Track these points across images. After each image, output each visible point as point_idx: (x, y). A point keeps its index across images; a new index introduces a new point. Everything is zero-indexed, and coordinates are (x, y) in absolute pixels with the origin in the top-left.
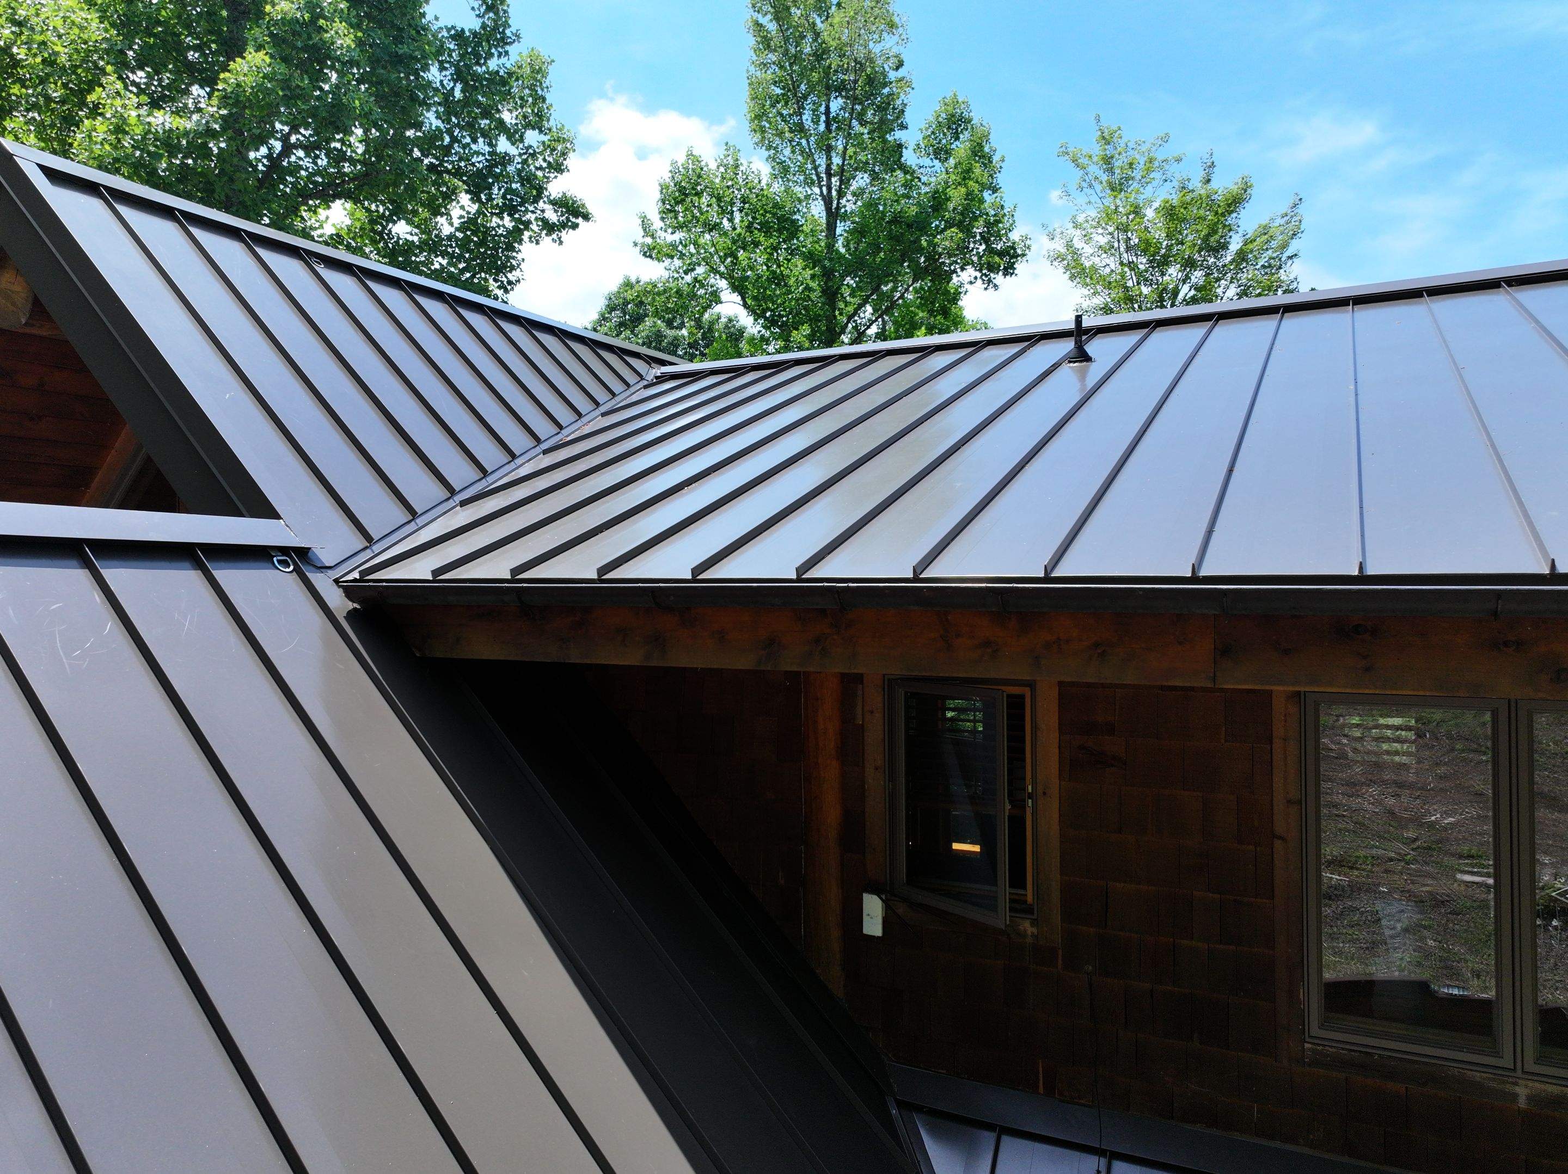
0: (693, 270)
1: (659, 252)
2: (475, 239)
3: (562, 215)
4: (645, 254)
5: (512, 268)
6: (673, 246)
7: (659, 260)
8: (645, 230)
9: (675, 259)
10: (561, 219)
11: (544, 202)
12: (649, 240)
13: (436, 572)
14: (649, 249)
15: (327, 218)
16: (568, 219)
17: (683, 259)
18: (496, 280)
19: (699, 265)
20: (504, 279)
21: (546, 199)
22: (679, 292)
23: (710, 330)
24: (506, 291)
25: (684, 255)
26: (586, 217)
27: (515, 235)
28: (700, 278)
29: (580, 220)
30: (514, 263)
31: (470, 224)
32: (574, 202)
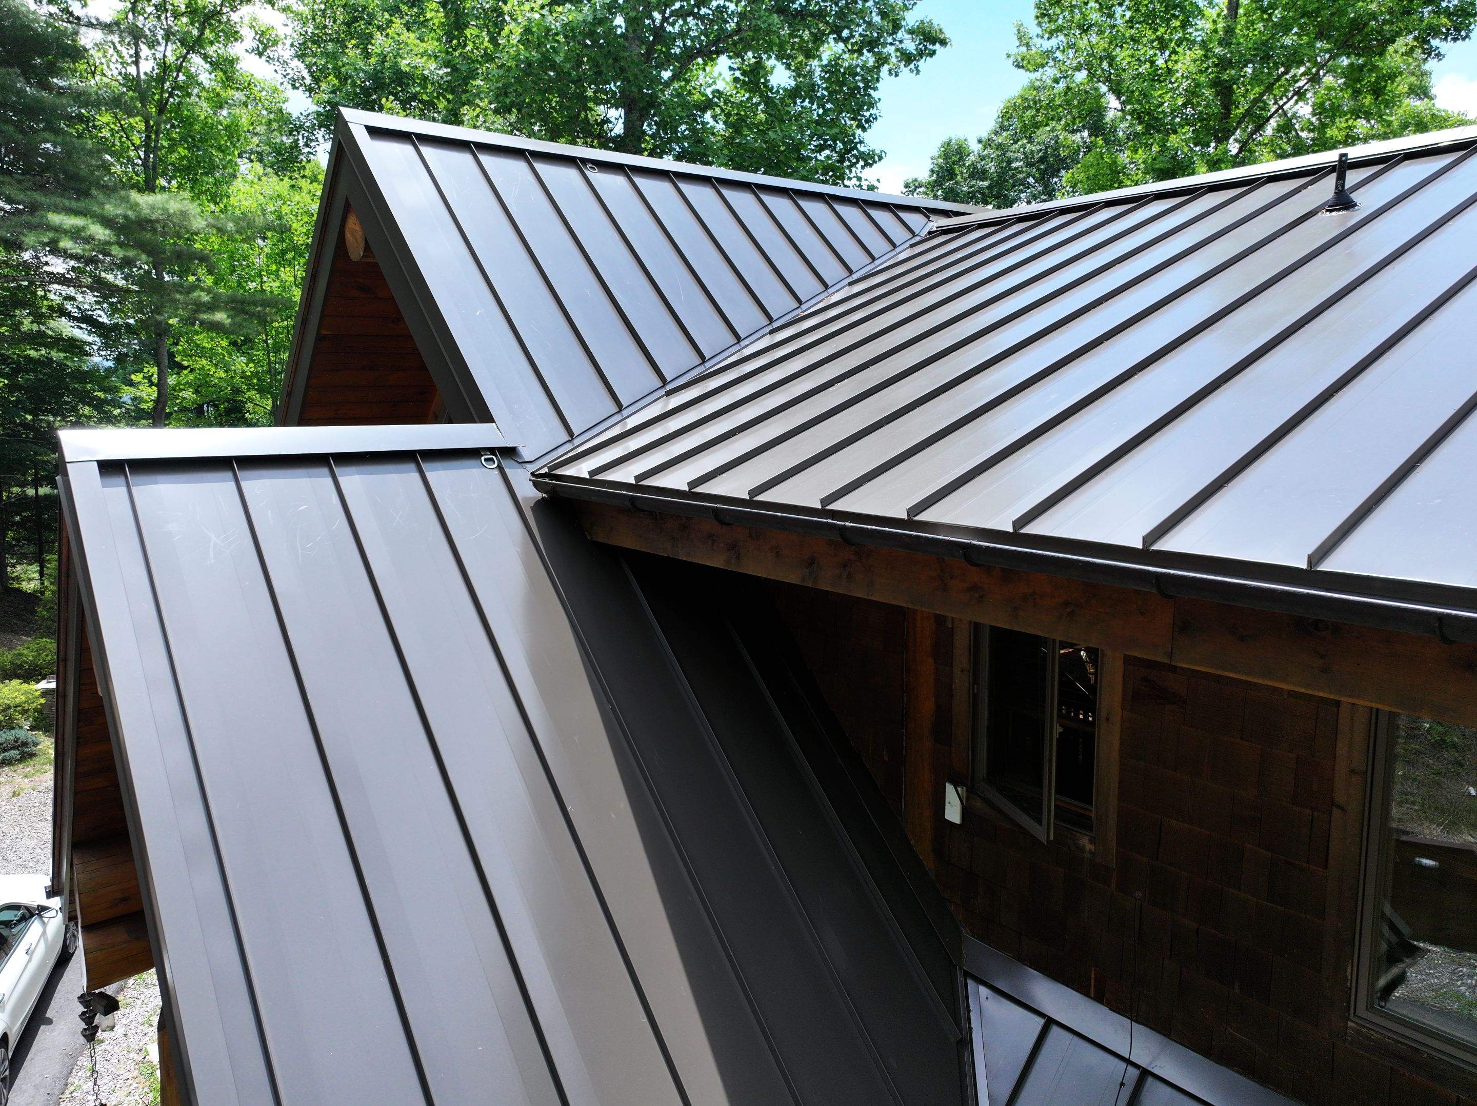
26: (943, 43)
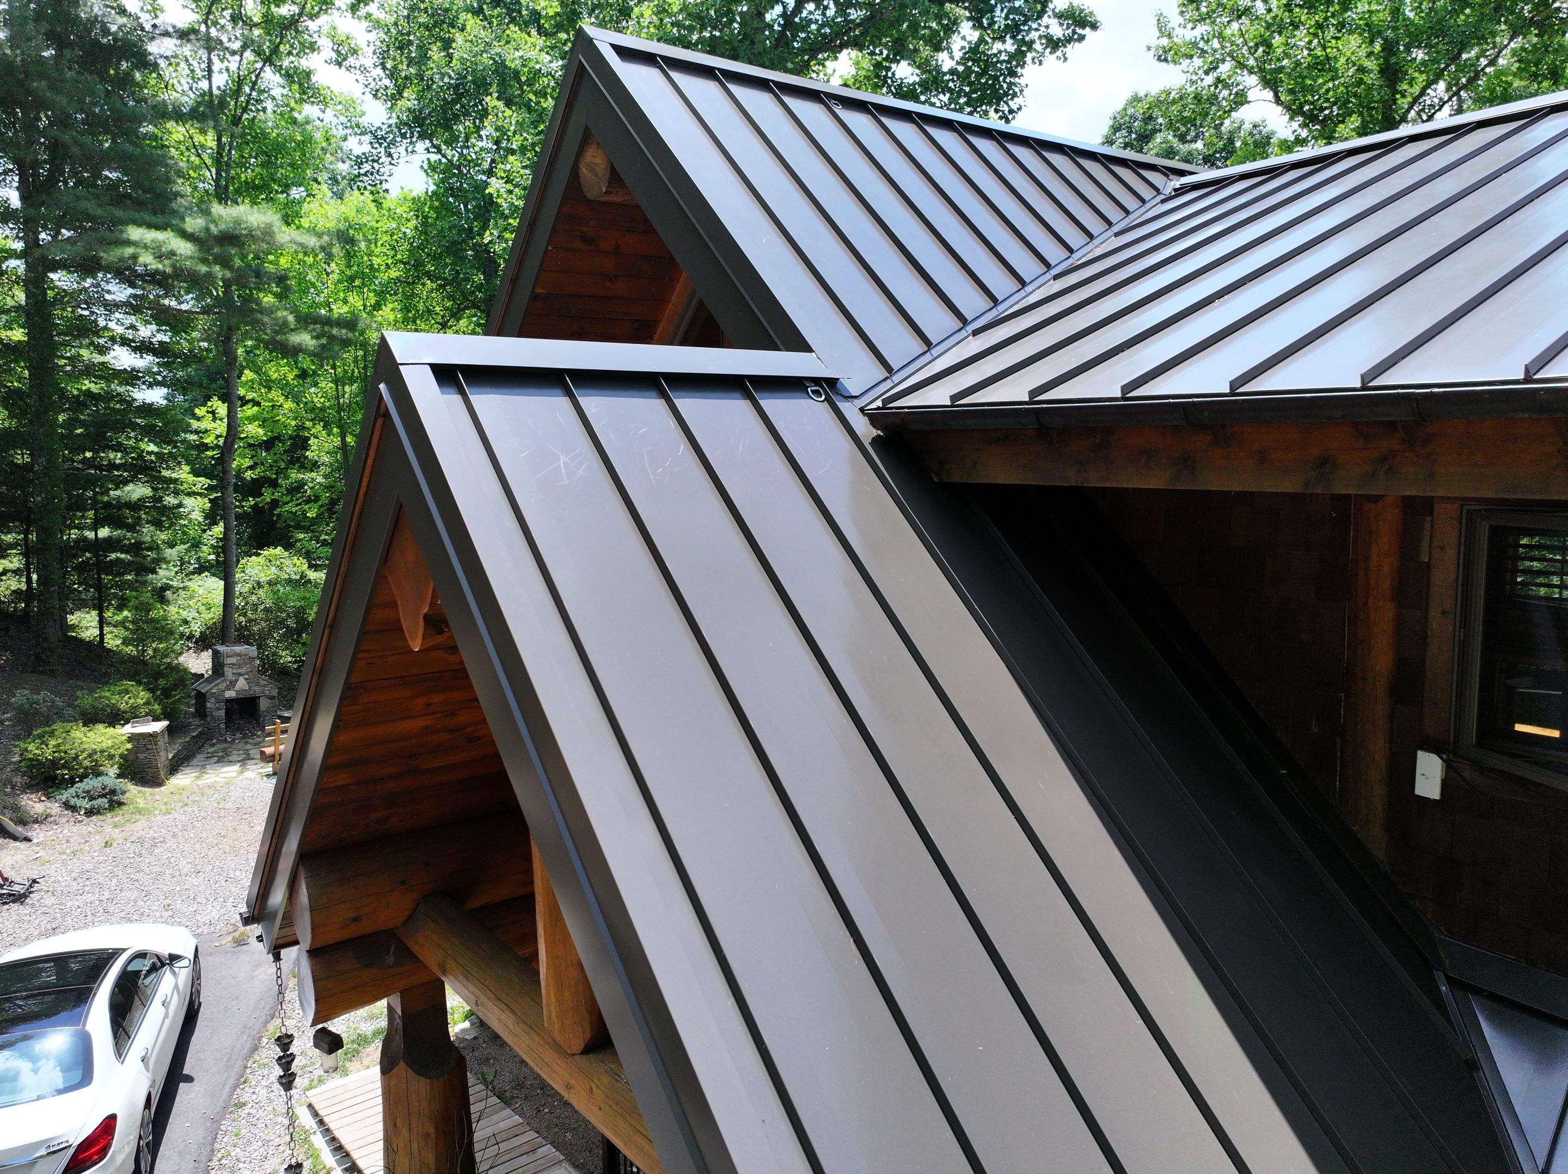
0: (1215, 69)
1: (1176, 53)
2: (977, 69)
3: (1068, 28)
4: (1159, 59)
5: (1014, 95)
6: (1194, 44)
7: (1175, 62)
8: (1160, 31)
9: (1195, 59)
10: (1067, 32)
11: (1049, 17)
12: (1165, 42)
13: (955, 397)
14: (1165, 52)
16: (1074, 32)
17: (1204, 57)
19: (1223, 61)
20: (1006, 109)
21: (1050, 13)
22: (1197, 97)
25: (1206, 52)
26: (1094, 26)
27: (1018, 57)
28: (1224, 76)
30: (1016, 89)
31: (974, 53)
32: (1082, 11)
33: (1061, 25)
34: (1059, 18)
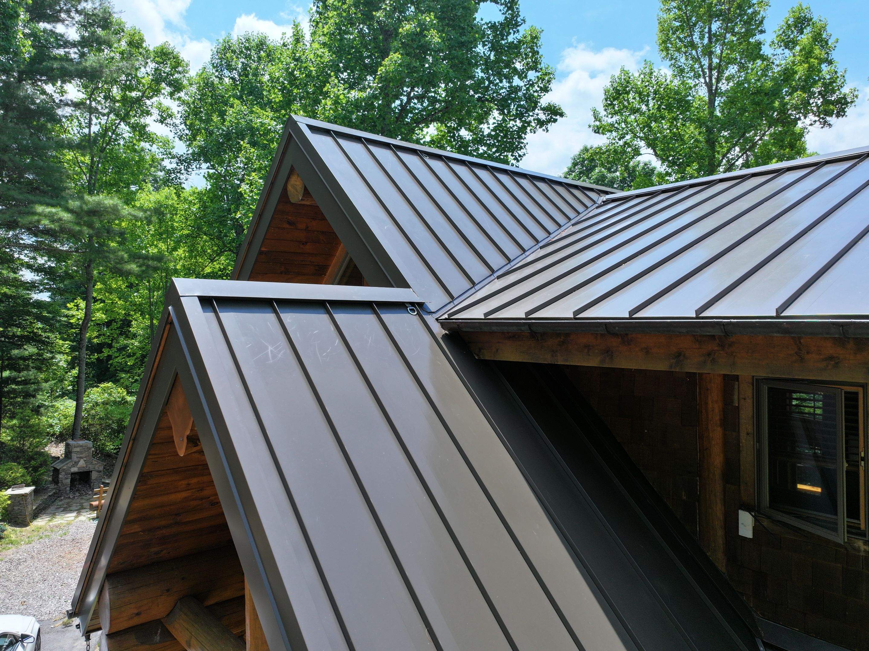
0: (623, 137)
1: (603, 129)
2: (502, 134)
3: (548, 116)
4: (595, 132)
5: (521, 148)
6: (612, 125)
7: (603, 134)
8: (595, 118)
9: (613, 132)
10: (547, 118)
11: (538, 110)
12: (598, 123)
13: (486, 314)
14: (598, 128)
15: (427, 133)
16: (551, 118)
17: (618, 131)
18: (512, 155)
19: (627, 134)
20: (517, 154)
21: (539, 108)
22: (615, 151)
23: (634, 171)
24: (518, 161)
25: (618, 129)
26: (561, 115)
27: (523, 130)
28: (628, 141)
29: (558, 117)
30: (522, 145)
31: (499, 127)
32: (555, 107)
33: (545, 114)
34: (543, 110)
